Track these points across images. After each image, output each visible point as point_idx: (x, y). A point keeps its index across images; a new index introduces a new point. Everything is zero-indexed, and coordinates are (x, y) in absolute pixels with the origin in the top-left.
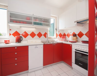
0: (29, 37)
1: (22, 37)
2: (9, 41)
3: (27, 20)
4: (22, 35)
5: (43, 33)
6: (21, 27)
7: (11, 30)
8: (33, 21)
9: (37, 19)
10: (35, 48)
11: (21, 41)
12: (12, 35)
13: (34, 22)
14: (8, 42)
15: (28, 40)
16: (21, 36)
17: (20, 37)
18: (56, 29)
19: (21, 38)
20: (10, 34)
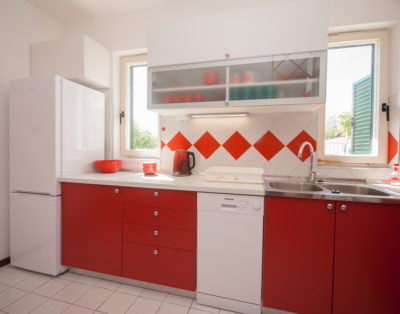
1: (193, 154)
2: (154, 166)
3: (208, 83)
4: (196, 145)
6: (190, 116)
8: (228, 86)
10: (224, 206)
12: (166, 147)
13: (231, 89)
14: (151, 170)
16: (192, 149)
17: (189, 153)
18: (385, 108)
19: (191, 156)
20: (163, 145)
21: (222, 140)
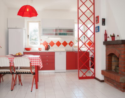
0: (55, 45)
2: (41, 48)
5: (68, 42)
6: (48, 37)
7: (41, 40)
9: (62, 30)
11: (49, 49)
13: (59, 33)
15: (54, 49)
16: (48, 45)
18: (84, 37)
20: (41, 44)
21: (55, 43)
